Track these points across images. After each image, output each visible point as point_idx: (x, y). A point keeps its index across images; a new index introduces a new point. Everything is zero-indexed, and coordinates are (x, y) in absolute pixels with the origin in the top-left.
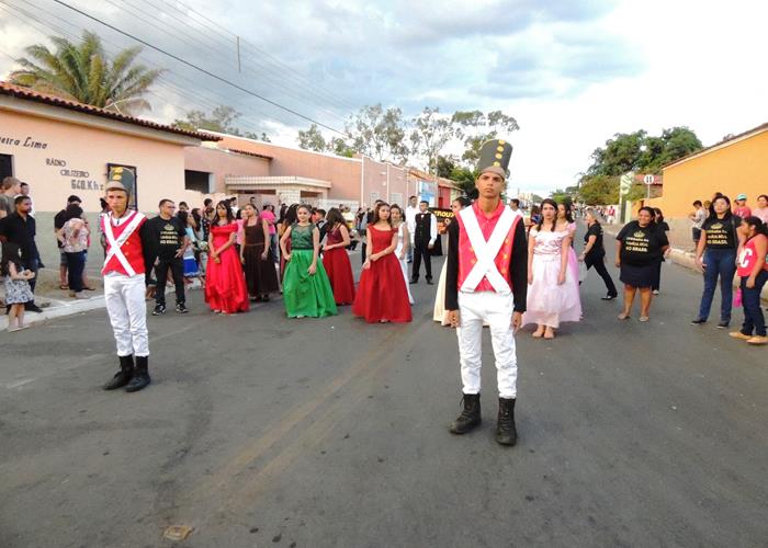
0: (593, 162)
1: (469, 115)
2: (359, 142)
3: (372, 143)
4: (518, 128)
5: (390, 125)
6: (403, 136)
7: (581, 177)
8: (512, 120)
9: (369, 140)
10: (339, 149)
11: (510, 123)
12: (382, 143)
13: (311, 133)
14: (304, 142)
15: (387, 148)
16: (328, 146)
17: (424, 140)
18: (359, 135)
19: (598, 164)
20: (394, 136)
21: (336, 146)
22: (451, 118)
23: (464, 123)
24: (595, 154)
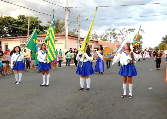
0: (162, 40)
1: (132, 29)
2: (106, 36)
3: (109, 36)
4: (144, 32)
5: (113, 32)
6: (116, 34)
7: (159, 44)
8: (143, 30)
9: (108, 36)
10: (101, 38)
11: (142, 31)
12: (111, 36)
13: (94, 34)
14: (93, 36)
15: (112, 38)
16: (99, 37)
17: (121, 35)
18: (106, 34)
19: (163, 41)
20: (114, 35)
21: (100, 37)
22: (128, 30)
23: (131, 31)
24: (163, 38)
